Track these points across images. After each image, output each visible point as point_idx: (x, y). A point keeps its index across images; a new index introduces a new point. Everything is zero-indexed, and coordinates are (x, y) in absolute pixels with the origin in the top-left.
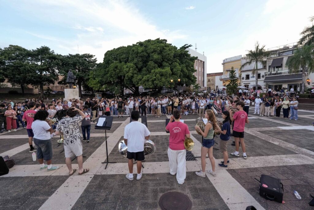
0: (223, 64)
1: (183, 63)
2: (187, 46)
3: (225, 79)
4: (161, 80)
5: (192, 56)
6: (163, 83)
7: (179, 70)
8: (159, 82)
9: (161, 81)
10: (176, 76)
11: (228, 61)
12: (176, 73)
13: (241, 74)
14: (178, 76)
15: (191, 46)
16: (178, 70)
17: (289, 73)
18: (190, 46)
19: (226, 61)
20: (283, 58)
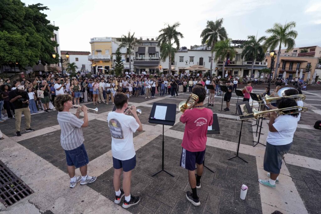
0: (91, 43)
1: (40, 30)
2: (41, 6)
3: (96, 59)
4: (10, 52)
5: (52, 23)
6: (16, 56)
7: (40, 41)
8: (6, 55)
9: (11, 54)
10: (37, 49)
11: (97, 40)
12: (35, 45)
13: (112, 57)
14: (39, 49)
15: (48, 9)
16: (37, 41)
17: (149, 60)
18: (45, 8)
19: (95, 40)
20: (145, 47)
